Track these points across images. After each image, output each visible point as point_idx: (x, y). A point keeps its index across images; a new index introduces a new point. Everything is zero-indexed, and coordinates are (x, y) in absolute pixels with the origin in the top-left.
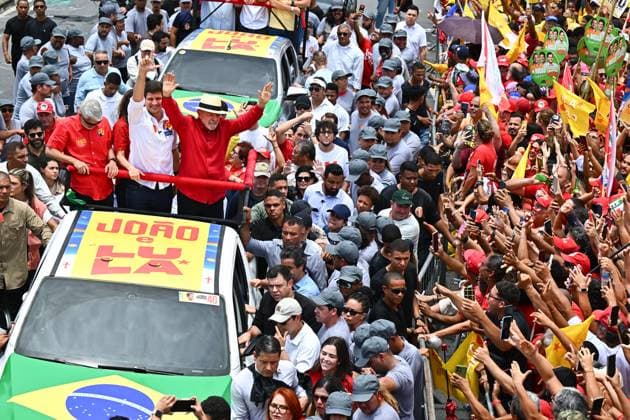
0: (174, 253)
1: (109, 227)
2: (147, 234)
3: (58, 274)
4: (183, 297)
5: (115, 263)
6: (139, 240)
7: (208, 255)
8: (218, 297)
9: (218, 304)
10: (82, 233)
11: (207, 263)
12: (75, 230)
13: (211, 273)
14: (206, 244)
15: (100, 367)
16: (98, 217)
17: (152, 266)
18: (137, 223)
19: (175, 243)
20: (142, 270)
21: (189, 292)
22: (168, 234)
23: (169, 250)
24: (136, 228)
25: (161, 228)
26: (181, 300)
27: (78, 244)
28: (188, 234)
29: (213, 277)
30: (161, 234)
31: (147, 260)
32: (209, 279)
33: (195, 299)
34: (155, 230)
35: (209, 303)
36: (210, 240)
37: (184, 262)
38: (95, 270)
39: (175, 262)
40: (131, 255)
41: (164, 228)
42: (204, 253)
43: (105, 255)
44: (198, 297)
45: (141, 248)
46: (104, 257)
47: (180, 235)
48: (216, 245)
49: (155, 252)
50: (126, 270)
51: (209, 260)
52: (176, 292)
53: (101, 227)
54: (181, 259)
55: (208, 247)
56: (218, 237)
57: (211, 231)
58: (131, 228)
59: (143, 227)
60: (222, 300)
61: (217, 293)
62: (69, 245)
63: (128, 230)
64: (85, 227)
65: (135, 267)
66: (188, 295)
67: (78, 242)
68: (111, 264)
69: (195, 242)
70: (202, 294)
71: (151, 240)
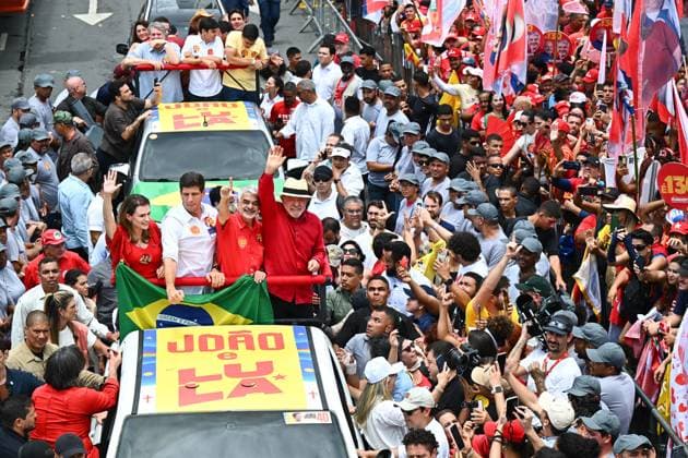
0: (266, 367)
1: (181, 347)
2: (227, 349)
3: (141, 411)
4: (289, 419)
5: (204, 388)
6: (221, 357)
7: (303, 365)
8: (328, 413)
9: (330, 422)
10: (154, 358)
11: (305, 375)
12: (145, 355)
13: (314, 385)
14: (296, 351)
16: (164, 335)
17: (245, 387)
18: (210, 336)
19: (264, 356)
20: (235, 393)
21: (295, 412)
22: (250, 346)
23: (259, 365)
24: (211, 343)
25: (239, 339)
26: (287, 423)
27: (154, 371)
29: (317, 391)
30: (242, 346)
31: (237, 381)
32: (313, 393)
33: (304, 419)
34: (233, 343)
35: (319, 422)
36: (299, 346)
37: (279, 377)
38: (182, 402)
39: (270, 378)
40: (217, 377)
41: (243, 339)
42: (299, 363)
43: (188, 383)
44: (306, 417)
45: (226, 367)
46: (190, 383)
47: (264, 346)
48: (308, 351)
49: (244, 369)
50: (218, 396)
51: (306, 370)
52: (279, 414)
53: (172, 348)
54: (275, 373)
55: (300, 355)
56: (307, 341)
57: (296, 336)
58: (206, 343)
59: (219, 340)
60: (333, 416)
61: (326, 408)
62: (146, 374)
63: (204, 347)
64: (154, 350)
65: (227, 392)
66: (294, 416)
67: (153, 368)
68: (199, 391)
69: (281, 351)
70: (310, 412)
71: (233, 356)
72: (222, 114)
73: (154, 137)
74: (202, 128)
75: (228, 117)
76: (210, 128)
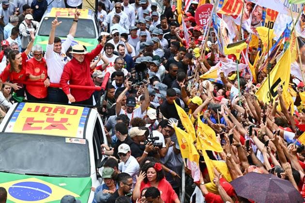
0: (64, 120)
1: (33, 109)
2: (52, 112)
3: (6, 131)
4: (67, 140)
5: (34, 125)
6: (47, 115)
7: (81, 121)
8: (85, 140)
9: (85, 143)
10: (19, 112)
11: (80, 125)
12: (16, 111)
13: (82, 129)
14: (81, 116)
15: (26, 174)
16: (28, 105)
17: (53, 126)
18: (47, 107)
19: (65, 116)
20: (47, 128)
21: (71, 138)
22: (62, 113)
23: (62, 119)
24: (46, 110)
25: (59, 110)
26: (66, 142)
27: (17, 117)
28: (72, 112)
29: (83, 131)
30: (59, 112)
31: (49, 124)
32: (81, 132)
33: (74, 141)
34: (56, 111)
35: (80, 143)
36: (83, 114)
37: (69, 124)
38: (24, 129)
39: (64, 124)
40: (43, 122)
41: (61, 110)
42: (79, 120)
43: (29, 122)
44: (75, 140)
45: (48, 118)
46: (29, 123)
48: (86, 117)
49: (55, 120)
50: (40, 128)
51: (81, 123)
52: (64, 138)
53: (29, 110)
54: (67, 123)
55: (81, 117)
56: (87, 113)
57: (84, 111)
59: (50, 109)
60: (87, 141)
61: (84, 138)
62: (12, 118)
63: (43, 110)
64: (21, 110)
65: (43, 128)
67: (17, 116)
68: (32, 126)
69: (75, 116)
70: (77, 139)
71: (53, 115)
73: (47, 19)
74: (67, 17)
76: (71, 17)
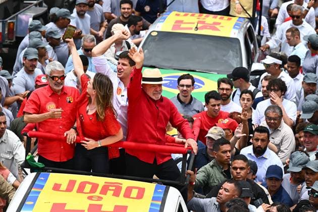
1: (64, 187)
2: (97, 193)
6: (90, 198)
12: (33, 190)
14: (150, 201)
18: (89, 183)
22: (117, 194)
23: (117, 207)
24: (88, 188)
25: (110, 188)
28: (134, 193)
30: (110, 193)
34: (104, 190)
36: (154, 199)
40: (81, 211)
41: (114, 188)
42: (148, 210)
45: (91, 205)
47: (127, 195)
48: (160, 203)
49: (103, 209)
53: (57, 187)
55: (152, 204)
56: (162, 196)
57: (156, 191)
58: (84, 187)
59: (95, 187)
62: (27, 203)
63: (81, 190)
67: (35, 200)
69: (140, 200)
71: (100, 198)
72: (215, 23)
74: (193, 32)
75: (217, 26)
76: (199, 32)
